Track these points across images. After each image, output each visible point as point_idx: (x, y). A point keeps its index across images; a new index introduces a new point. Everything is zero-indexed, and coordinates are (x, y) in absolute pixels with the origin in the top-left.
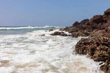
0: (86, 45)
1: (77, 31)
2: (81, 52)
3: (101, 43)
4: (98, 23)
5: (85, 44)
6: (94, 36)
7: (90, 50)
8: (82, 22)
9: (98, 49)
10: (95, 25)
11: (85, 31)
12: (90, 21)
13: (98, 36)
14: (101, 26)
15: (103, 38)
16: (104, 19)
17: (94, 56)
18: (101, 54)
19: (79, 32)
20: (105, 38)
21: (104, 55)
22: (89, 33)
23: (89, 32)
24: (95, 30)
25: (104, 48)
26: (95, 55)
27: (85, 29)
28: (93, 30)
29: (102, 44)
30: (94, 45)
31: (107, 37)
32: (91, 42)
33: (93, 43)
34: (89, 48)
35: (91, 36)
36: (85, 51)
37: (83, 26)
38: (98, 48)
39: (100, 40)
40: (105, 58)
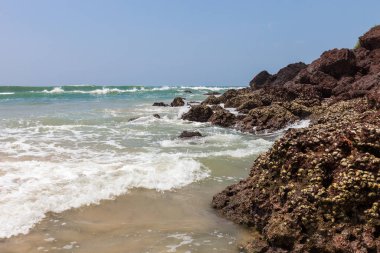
0: (305, 152)
1: (267, 103)
2: (289, 173)
3: (355, 146)
4: (338, 77)
5: (301, 148)
6: (328, 120)
7: (320, 167)
8: (281, 71)
9: (344, 164)
10: (329, 81)
11: (295, 104)
12: (310, 70)
13: (345, 122)
14: (348, 86)
15: (364, 130)
16: (360, 64)
17: (333, 188)
18: (358, 183)
19: (275, 106)
20: (371, 128)
21: (367, 184)
22: (307, 109)
23: (308, 105)
24: (328, 100)
25: (367, 161)
26: (335, 185)
27: (292, 96)
28: (321, 100)
29: (359, 150)
30: (331, 152)
31: (375, 123)
32: (321, 141)
33: (328, 143)
34: (315, 161)
35: (320, 122)
36: (301, 170)
37: (287, 85)
38: (344, 162)
39: (351, 136)
40: (370, 194)
